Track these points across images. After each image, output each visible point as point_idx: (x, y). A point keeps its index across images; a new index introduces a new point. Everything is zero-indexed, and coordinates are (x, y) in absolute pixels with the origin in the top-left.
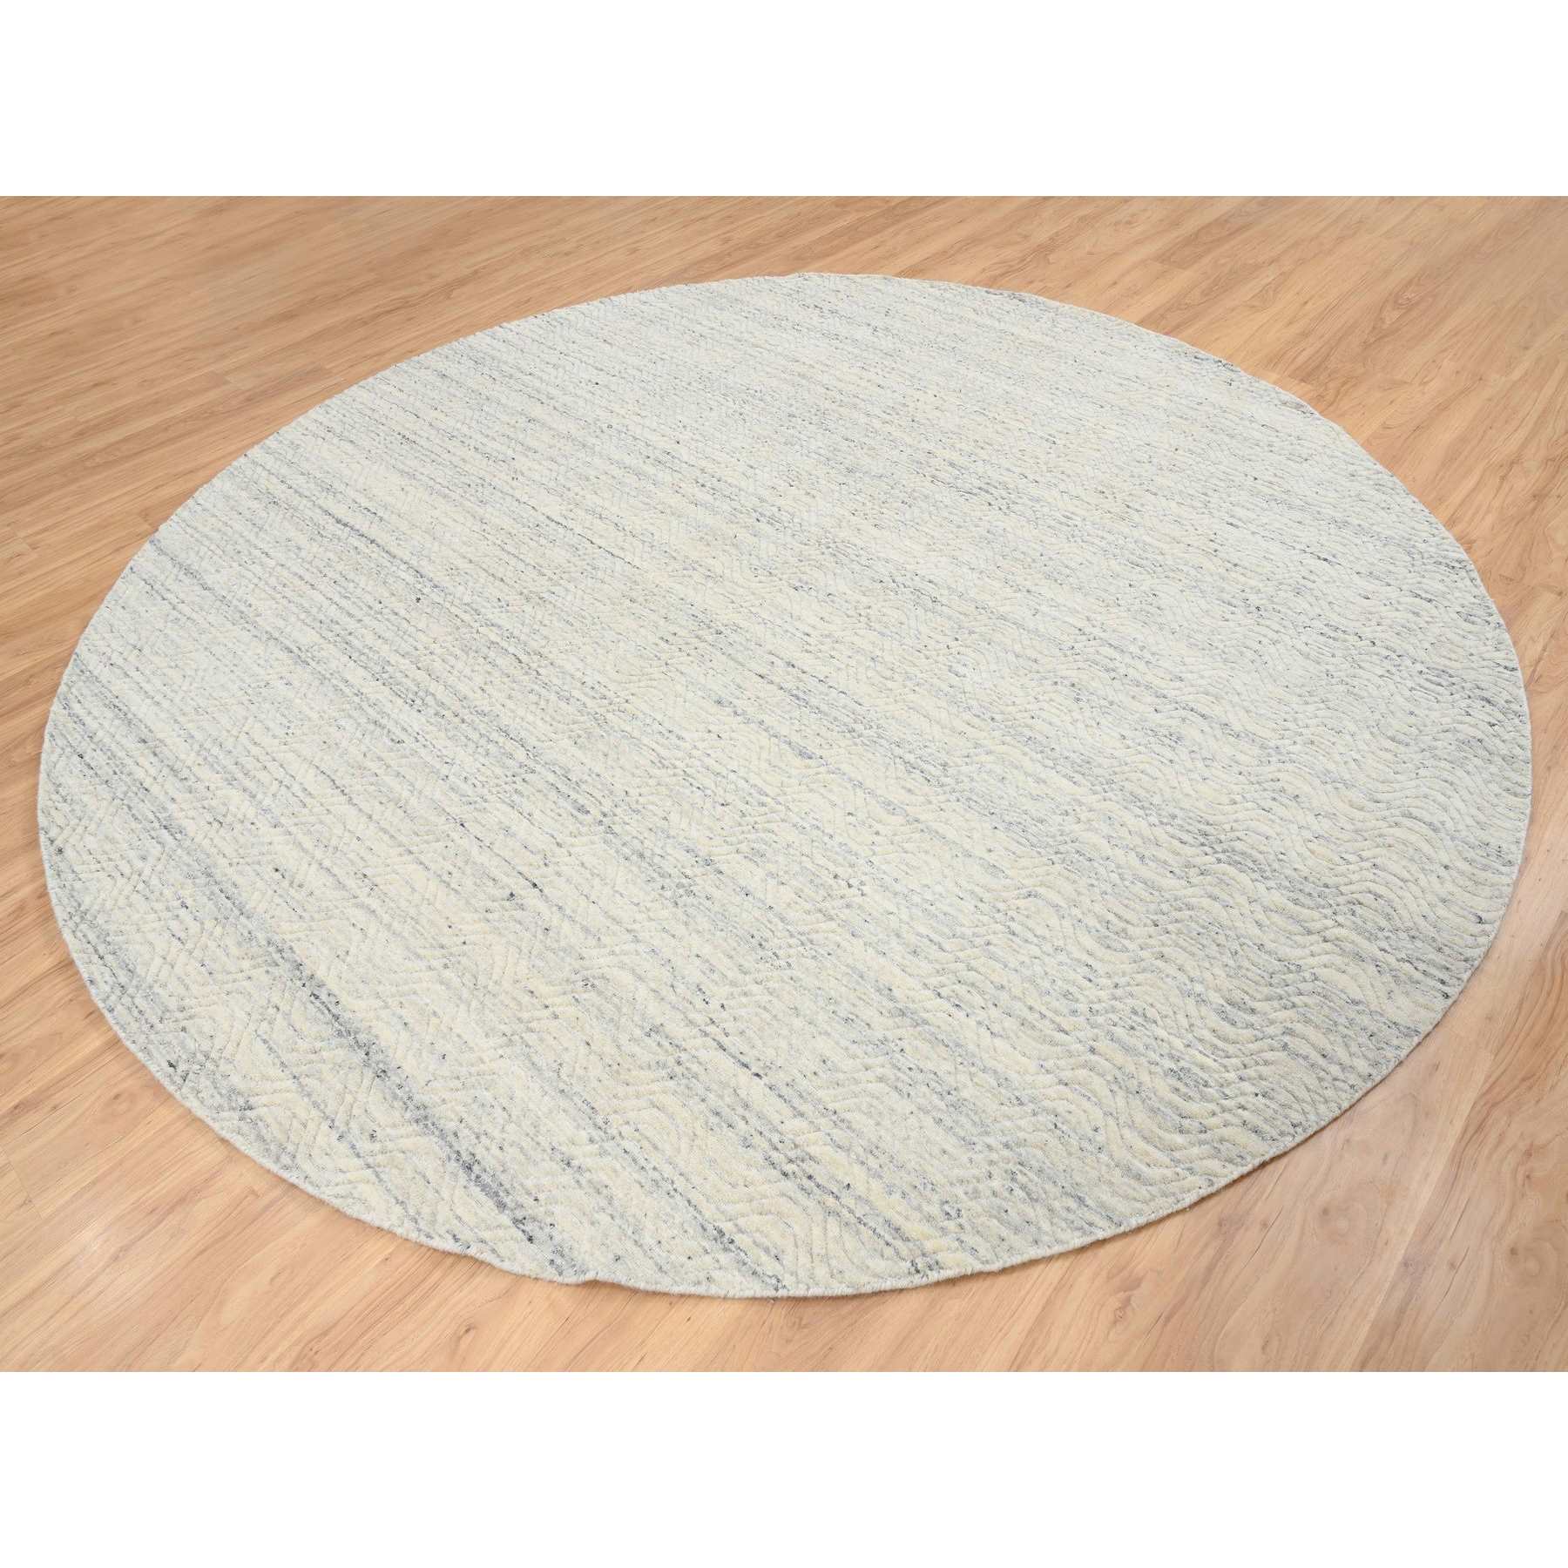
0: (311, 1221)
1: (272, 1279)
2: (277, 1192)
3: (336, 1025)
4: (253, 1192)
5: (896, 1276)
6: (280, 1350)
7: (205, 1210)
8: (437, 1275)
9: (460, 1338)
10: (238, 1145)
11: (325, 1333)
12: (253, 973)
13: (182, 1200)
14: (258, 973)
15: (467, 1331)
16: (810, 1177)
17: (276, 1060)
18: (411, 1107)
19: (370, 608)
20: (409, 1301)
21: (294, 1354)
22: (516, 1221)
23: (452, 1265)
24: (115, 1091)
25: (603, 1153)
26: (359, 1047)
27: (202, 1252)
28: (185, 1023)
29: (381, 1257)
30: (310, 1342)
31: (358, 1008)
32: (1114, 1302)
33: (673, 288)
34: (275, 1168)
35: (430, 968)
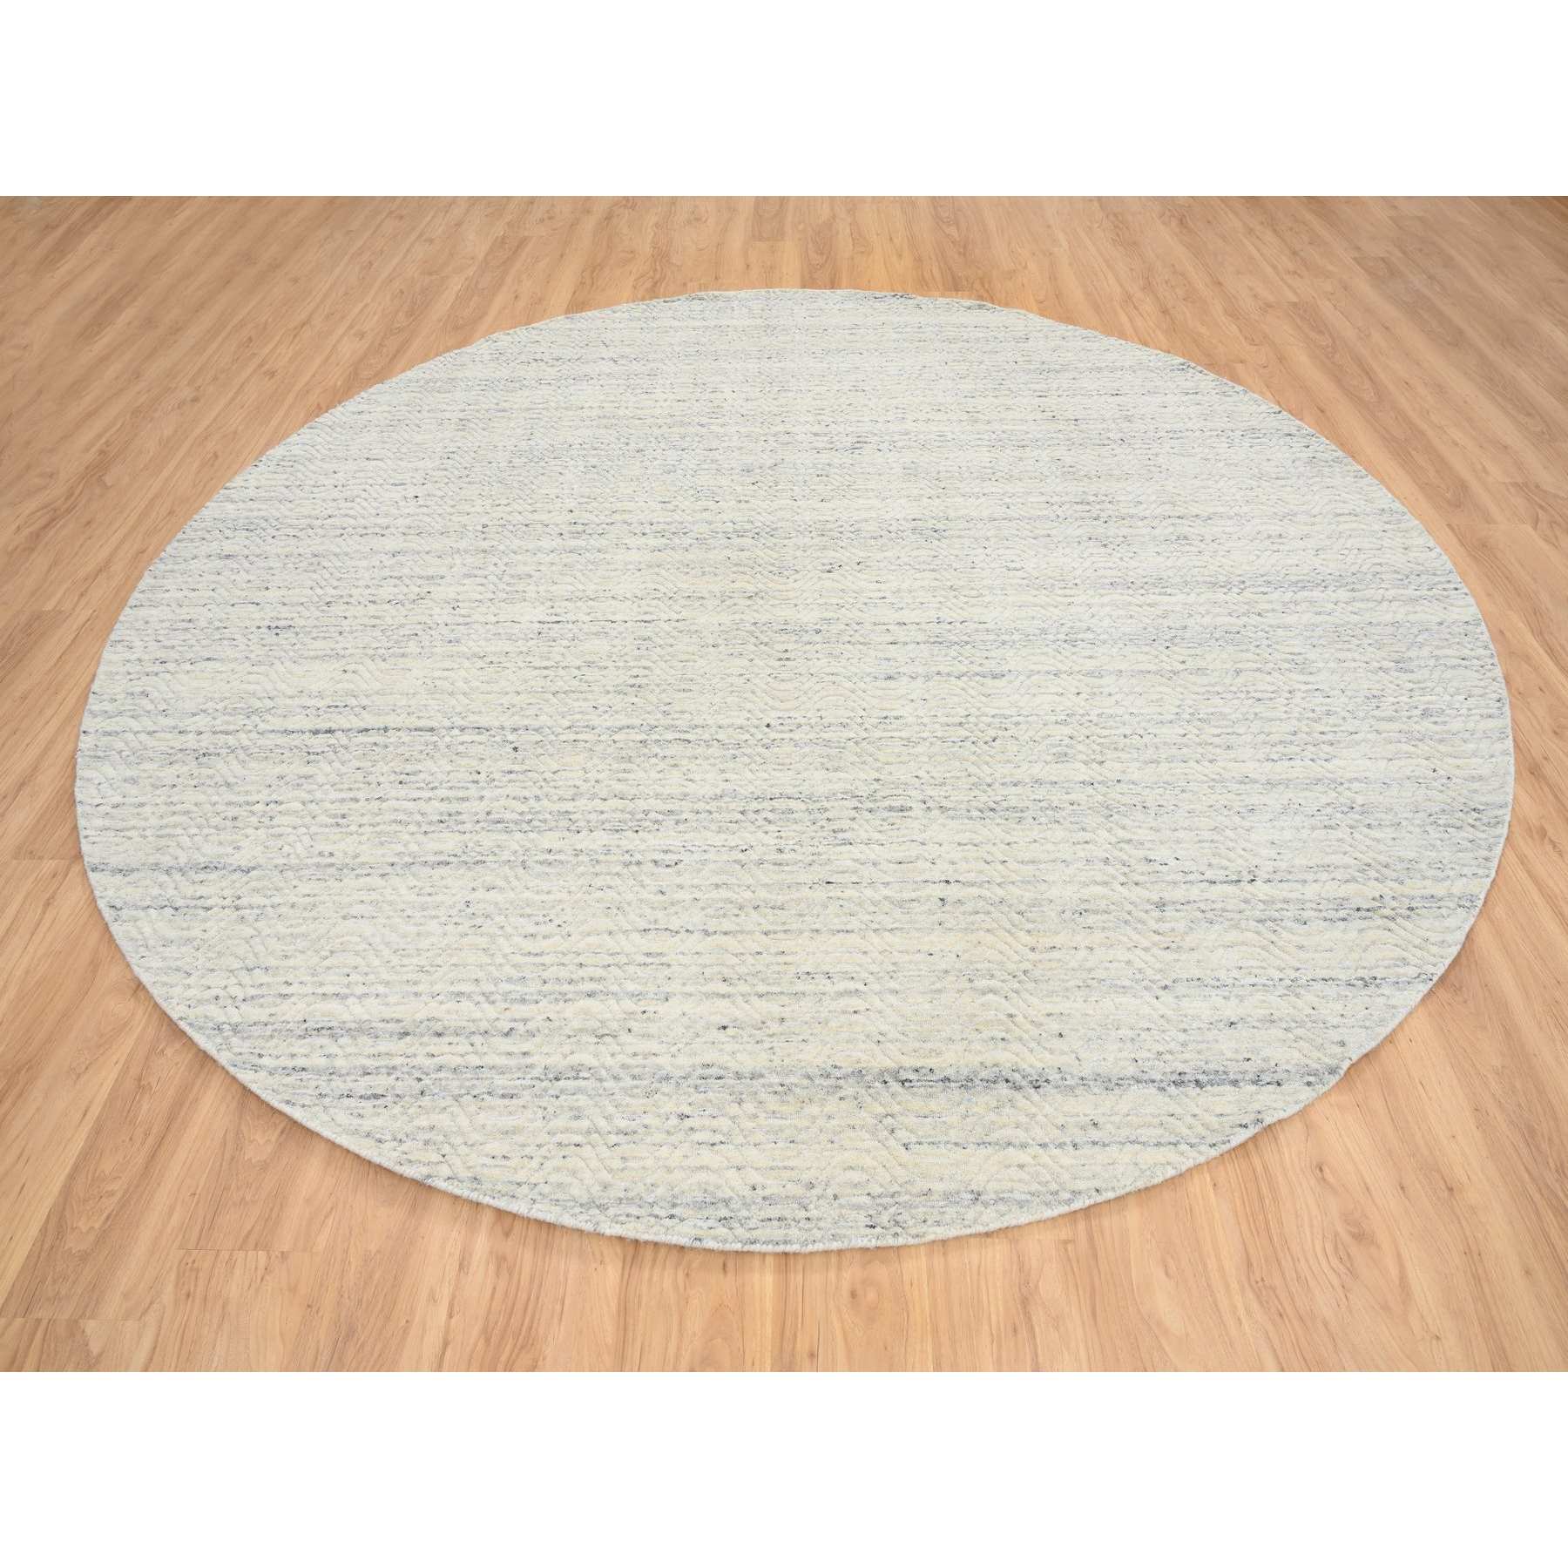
0: (1133, 1217)
1: (1167, 1274)
2: (1081, 1226)
3: (953, 1084)
4: (1066, 1242)
5: (1465, 920)
6: (1240, 1306)
7: (1051, 1285)
8: (1256, 1161)
9: (1324, 1179)
10: (1014, 1223)
11: (1249, 1265)
12: (828, 1109)
13: (1025, 1302)
14: (832, 1105)
15: (1321, 1170)
16: (1358, 909)
17: (949, 1146)
18: (1091, 1083)
19: (477, 782)
20: (1265, 1190)
21: (1251, 1296)
22: (1255, 1082)
23: (1256, 1146)
24: (845, 1293)
25: (1241, 999)
26: (995, 1082)
27: (1094, 1314)
28: (830, 1192)
29: (1210, 1187)
30: (1249, 1279)
31: (951, 1059)
32: (1549, 848)
33: (371, 390)
34: (1064, 1209)
35: (960, 991)
